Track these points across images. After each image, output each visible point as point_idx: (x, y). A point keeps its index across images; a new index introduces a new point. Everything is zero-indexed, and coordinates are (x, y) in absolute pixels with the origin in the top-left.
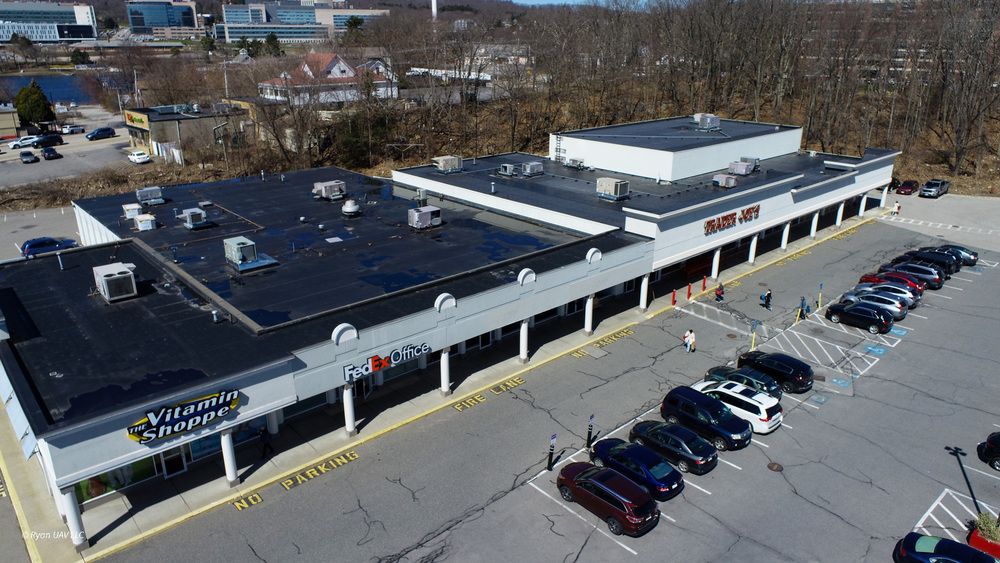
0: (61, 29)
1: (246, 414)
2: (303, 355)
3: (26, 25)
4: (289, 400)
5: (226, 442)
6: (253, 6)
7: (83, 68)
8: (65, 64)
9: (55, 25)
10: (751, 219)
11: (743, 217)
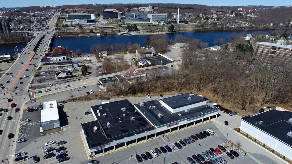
0: (88, 21)
1: (105, 148)
2: (110, 143)
3: (81, 20)
4: (109, 147)
5: (103, 150)
6: (132, 14)
7: (92, 34)
8: (88, 33)
9: (87, 20)
10: (177, 124)
11: (175, 124)
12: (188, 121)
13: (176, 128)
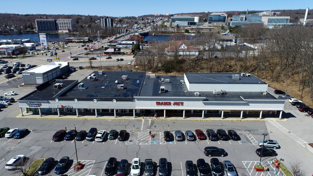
1: (41, 107)
2: (49, 101)
3: (181, 22)
5: (39, 110)
6: (241, 17)
9: (188, 22)
10: (179, 105)
11: (175, 104)
12: (205, 104)
13: (178, 113)
